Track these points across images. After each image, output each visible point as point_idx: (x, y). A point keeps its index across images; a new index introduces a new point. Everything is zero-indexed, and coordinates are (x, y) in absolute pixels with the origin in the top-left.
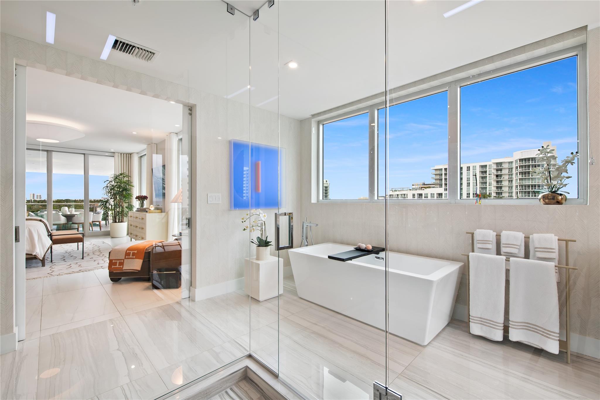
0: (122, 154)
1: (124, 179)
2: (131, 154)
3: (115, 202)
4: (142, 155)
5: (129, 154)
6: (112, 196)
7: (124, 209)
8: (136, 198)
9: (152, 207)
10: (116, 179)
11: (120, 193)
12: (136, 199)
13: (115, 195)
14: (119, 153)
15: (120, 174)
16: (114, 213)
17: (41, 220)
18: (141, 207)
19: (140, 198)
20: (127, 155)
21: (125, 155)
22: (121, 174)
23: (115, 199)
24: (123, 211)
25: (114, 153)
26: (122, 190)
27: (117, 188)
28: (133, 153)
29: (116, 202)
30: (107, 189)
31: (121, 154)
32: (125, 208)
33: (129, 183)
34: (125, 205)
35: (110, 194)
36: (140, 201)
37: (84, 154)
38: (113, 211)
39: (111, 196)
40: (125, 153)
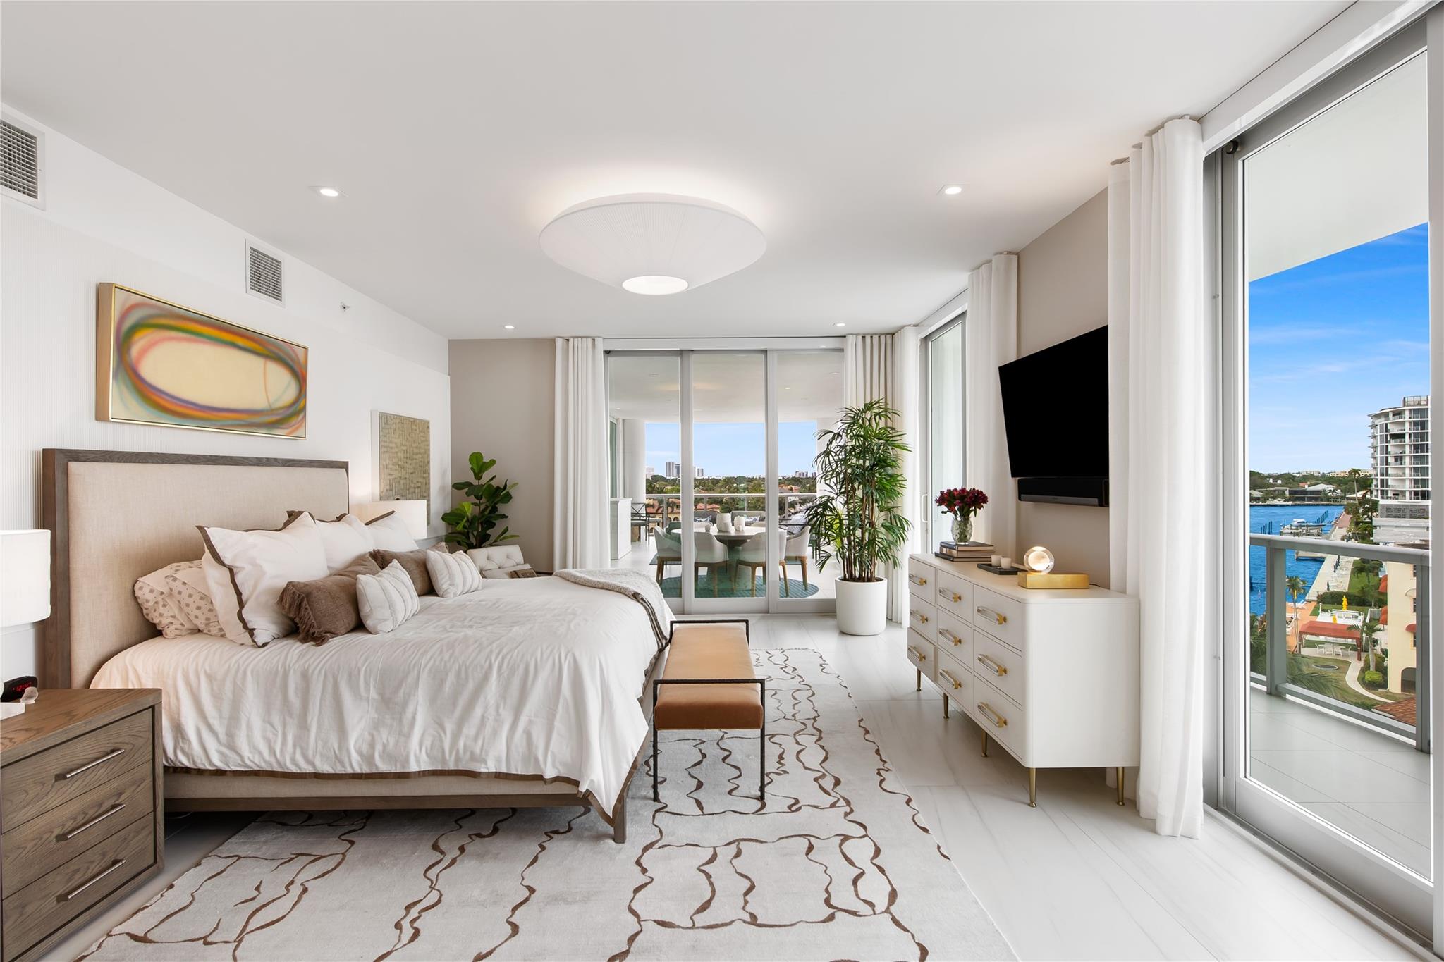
0: (868, 339)
1: (877, 424)
2: (893, 334)
3: (850, 506)
4: (930, 331)
5: (888, 336)
6: (842, 485)
7: (880, 536)
8: (937, 501)
9: (1040, 558)
10: (854, 423)
11: (865, 476)
12: (940, 505)
13: (848, 480)
14: (857, 335)
15: (866, 405)
16: (846, 546)
17: (638, 594)
18: (960, 540)
19: (955, 499)
20: (883, 338)
21: (876, 338)
22: (868, 407)
23: (849, 494)
24: (872, 542)
25: (845, 337)
26: (872, 462)
27: (858, 457)
28: (903, 327)
29: (855, 508)
30: (827, 462)
31: (864, 337)
32: (883, 530)
33: (890, 438)
34: (879, 517)
35: (834, 479)
36: (955, 514)
37: (765, 352)
38: (846, 541)
39: (839, 486)
40: (875, 334)
